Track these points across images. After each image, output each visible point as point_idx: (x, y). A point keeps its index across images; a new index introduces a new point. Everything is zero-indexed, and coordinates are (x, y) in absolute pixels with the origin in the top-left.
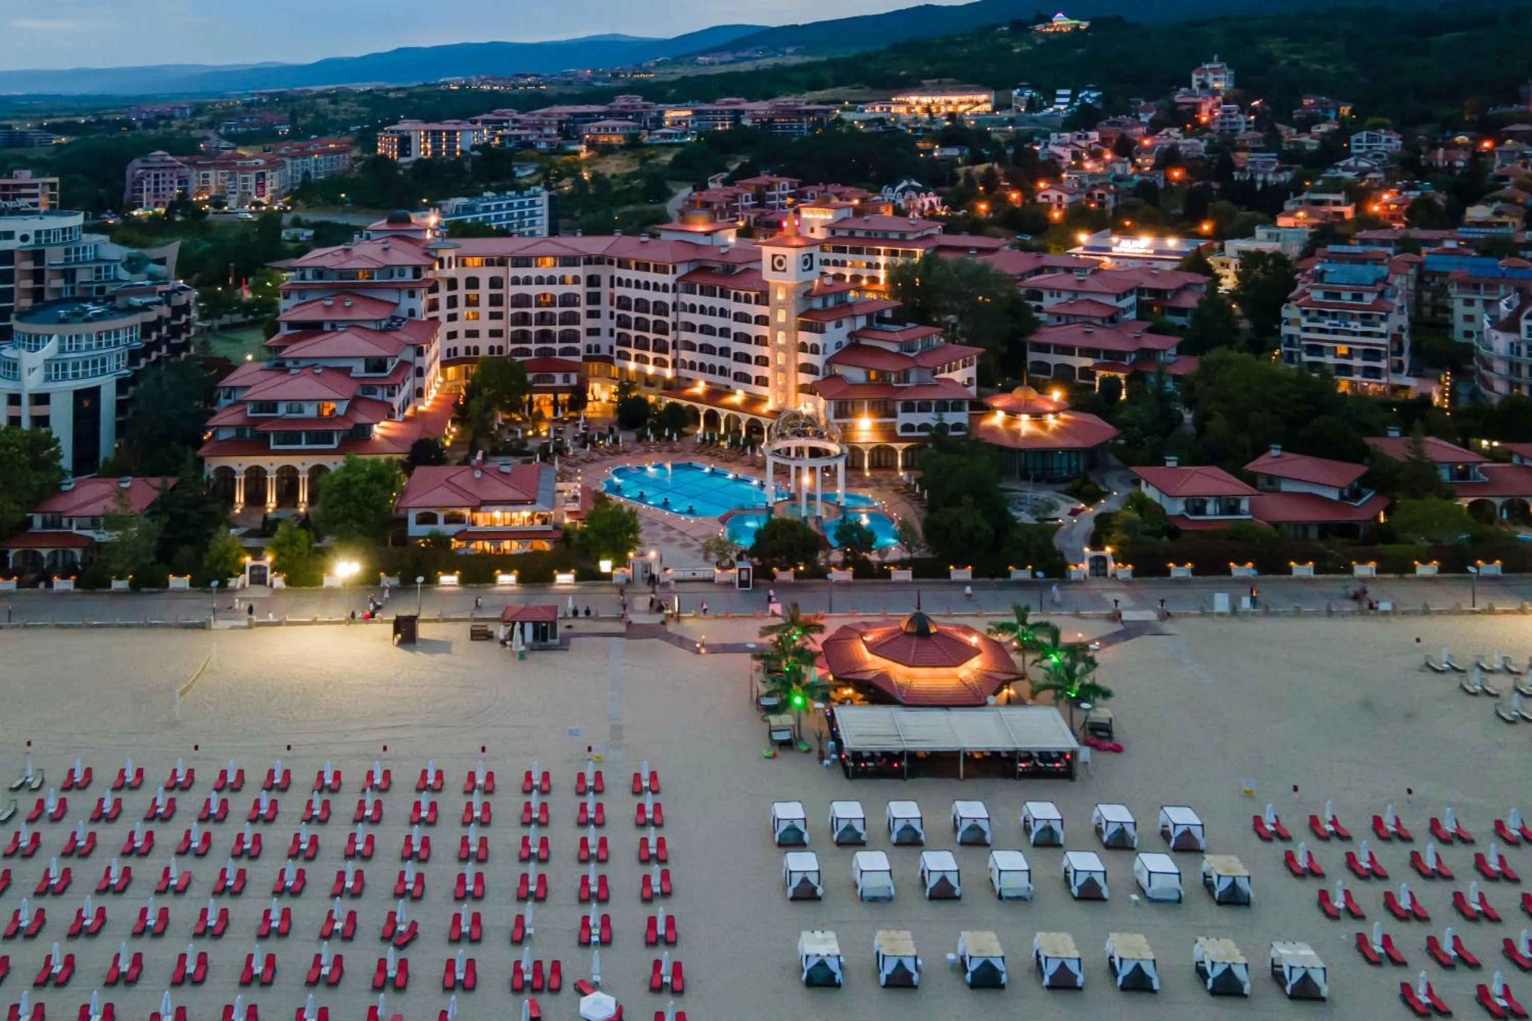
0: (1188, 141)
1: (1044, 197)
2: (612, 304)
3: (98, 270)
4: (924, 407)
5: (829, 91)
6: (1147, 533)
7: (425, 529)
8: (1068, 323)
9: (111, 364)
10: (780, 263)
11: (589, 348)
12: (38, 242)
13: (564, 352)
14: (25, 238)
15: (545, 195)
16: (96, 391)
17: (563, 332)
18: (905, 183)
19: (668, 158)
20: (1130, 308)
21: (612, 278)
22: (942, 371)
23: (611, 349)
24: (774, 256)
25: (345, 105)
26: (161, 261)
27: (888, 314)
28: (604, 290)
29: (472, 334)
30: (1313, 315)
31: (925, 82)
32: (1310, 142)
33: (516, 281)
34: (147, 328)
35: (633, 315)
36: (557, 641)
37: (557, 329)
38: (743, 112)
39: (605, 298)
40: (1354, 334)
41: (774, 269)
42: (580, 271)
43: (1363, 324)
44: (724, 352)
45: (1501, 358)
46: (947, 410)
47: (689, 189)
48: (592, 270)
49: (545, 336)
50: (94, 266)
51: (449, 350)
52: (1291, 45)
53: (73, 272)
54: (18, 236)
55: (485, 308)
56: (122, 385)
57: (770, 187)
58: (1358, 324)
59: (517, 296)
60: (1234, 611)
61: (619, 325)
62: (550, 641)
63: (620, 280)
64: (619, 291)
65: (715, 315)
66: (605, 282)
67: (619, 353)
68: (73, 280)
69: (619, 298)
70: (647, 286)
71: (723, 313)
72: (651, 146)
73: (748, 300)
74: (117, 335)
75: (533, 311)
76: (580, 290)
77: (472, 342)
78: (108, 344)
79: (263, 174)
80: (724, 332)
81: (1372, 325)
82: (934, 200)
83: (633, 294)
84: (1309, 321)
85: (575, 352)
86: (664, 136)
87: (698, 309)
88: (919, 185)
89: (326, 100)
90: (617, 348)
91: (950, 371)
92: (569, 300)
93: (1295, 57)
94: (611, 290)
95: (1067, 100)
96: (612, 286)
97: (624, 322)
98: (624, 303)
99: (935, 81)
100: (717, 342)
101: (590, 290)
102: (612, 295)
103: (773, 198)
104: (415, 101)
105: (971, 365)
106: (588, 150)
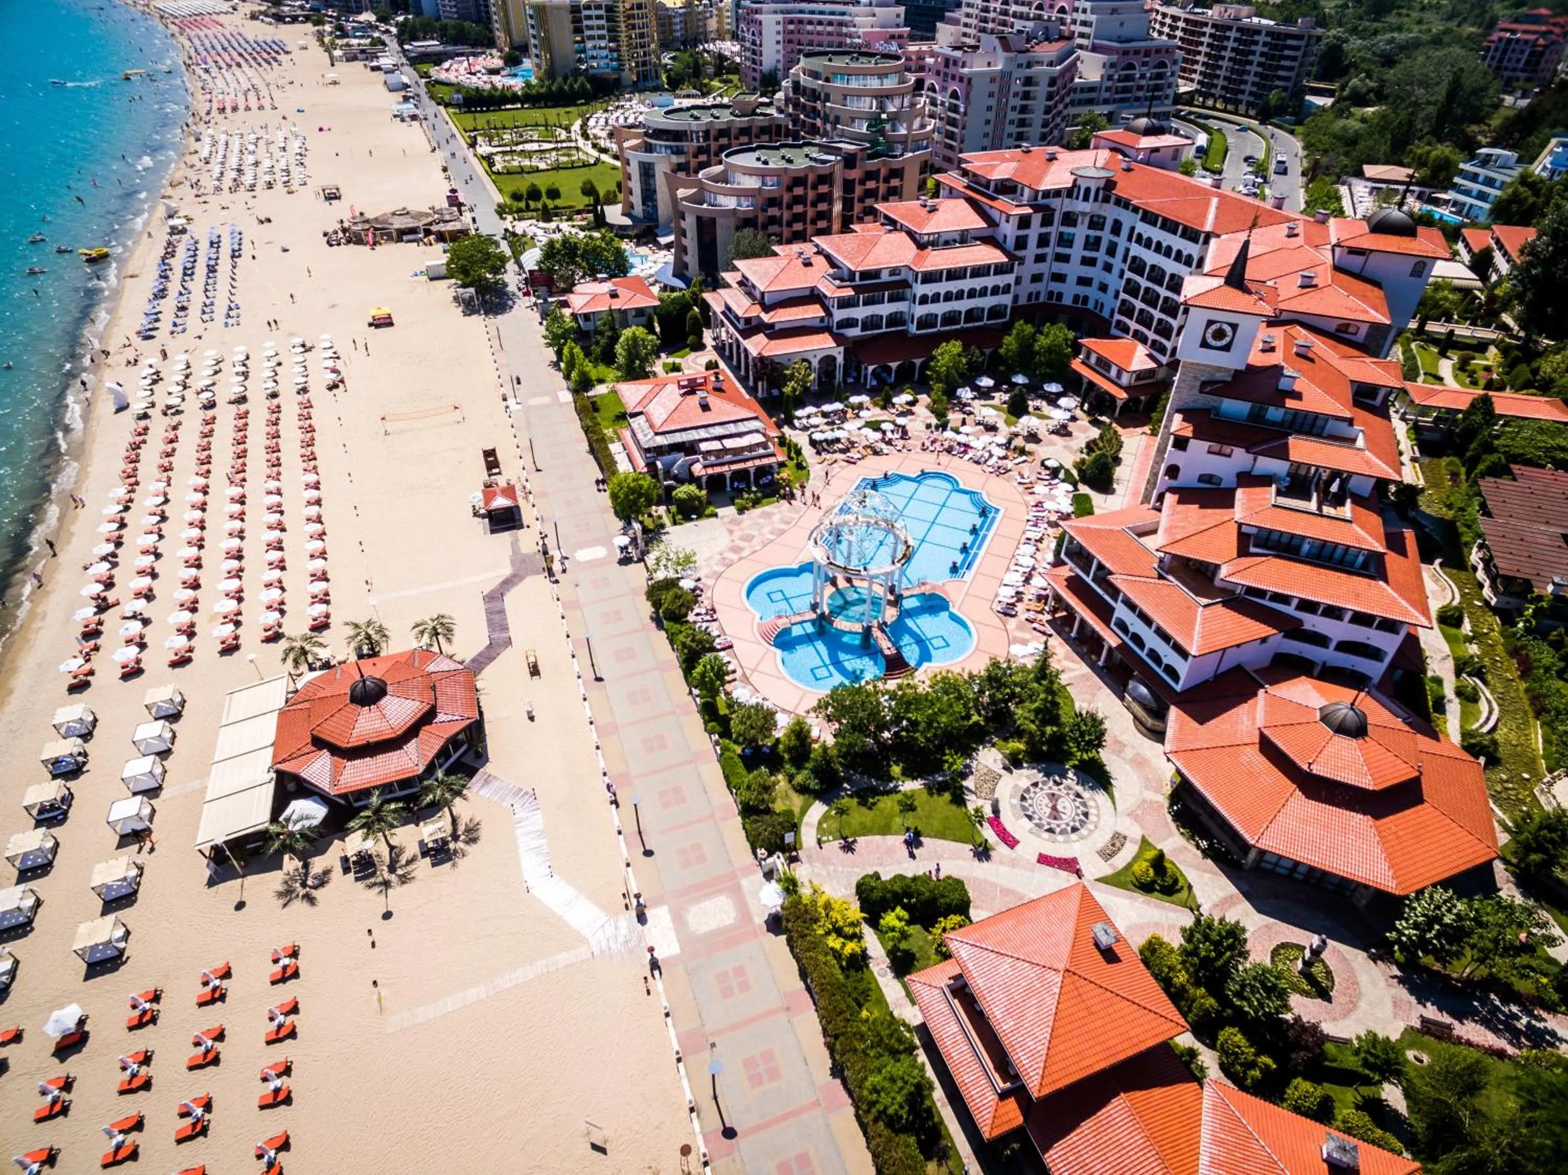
2: (1125, 260)
17: (1159, 322)
21: (1133, 230)
28: (1123, 242)
33: (1139, 239)
35: (1144, 283)
37: (1157, 314)
39: (1121, 253)
42: (1196, 252)
63: (1140, 235)
64: (1136, 250)
66: (1126, 232)
69: (1134, 258)
70: (1168, 252)
83: (1151, 258)
94: (1128, 244)
96: (1130, 239)
98: (1137, 265)
102: (1127, 250)
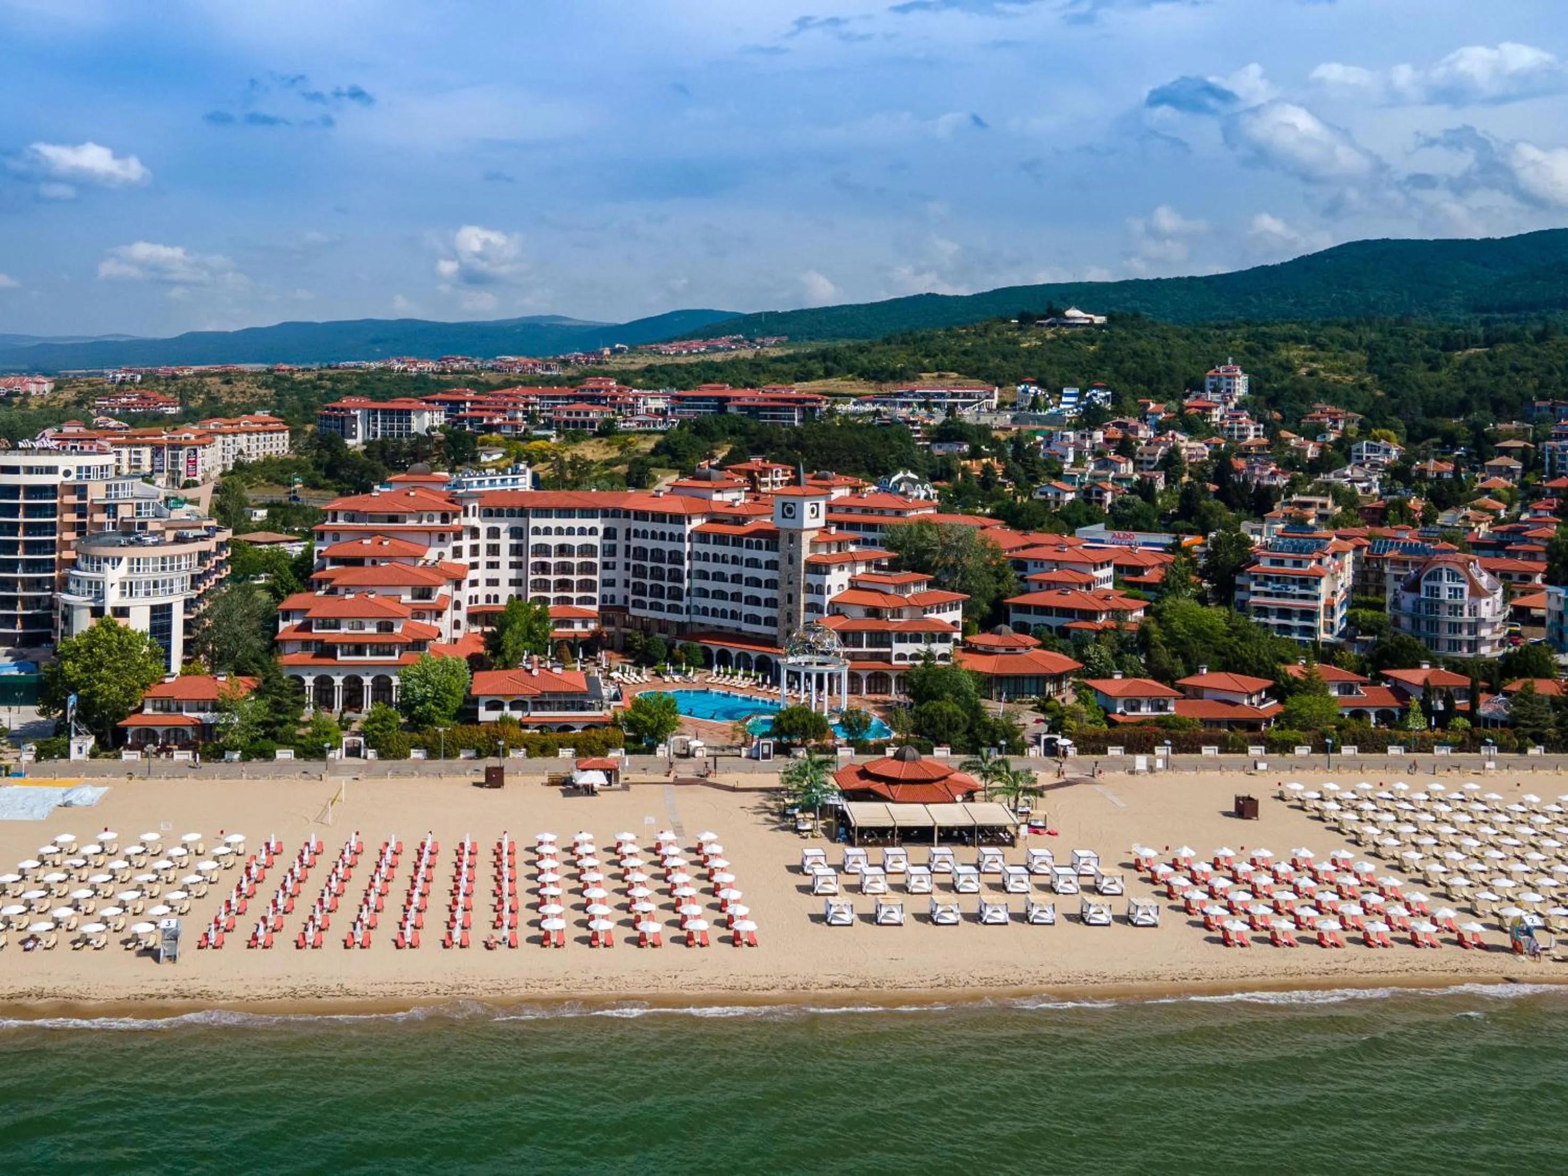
0: (1192, 445)
1: (1041, 493)
2: (627, 555)
3: (139, 506)
4: (916, 638)
5: (820, 382)
6: (1090, 722)
7: (494, 716)
8: (1049, 589)
9: (177, 586)
10: (790, 511)
11: (604, 599)
12: (79, 477)
13: (581, 601)
14: (67, 473)
15: (529, 472)
16: (169, 607)
17: (580, 582)
18: (900, 475)
19: (648, 445)
20: (1107, 580)
21: (628, 531)
22: (931, 612)
23: (626, 598)
24: (784, 504)
25: (241, 386)
26: (196, 502)
27: (885, 563)
28: (620, 542)
29: (493, 582)
30: (1261, 579)
31: (923, 375)
32: (1311, 451)
33: (536, 531)
34: (203, 556)
35: (648, 564)
36: (619, 786)
37: (575, 578)
38: (728, 399)
39: (621, 551)
40: (1293, 597)
41: (784, 516)
42: (599, 524)
43: (1301, 588)
44: (736, 597)
45: (1406, 615)
46: (934, 642)
47: (677, 476)
48: (612, 522)
49: (564, 585)
50: (135, 502)
51: (471, 598)
52: (1313, 353)
53: (115, 506)
54: (61, 471)
55: (505, 558)
56: (189, 604)
57: (764, 472)
58: (1297, 588)
59: (537, 545)
60: (1151, 769)
61: (635, 575)
62: (614, 786)
63: (636, 532)
64: (635, 542)
65: (727, 562)
66: (621, 534)
67: (634, 602)
68: (115, 516)
69: (635, 549)
70: (663, 536)
71: (735, 560)
72: (628, 433)
73: (759, 547)
74: (179, 560)
75: (553, 560)
76: (596, 540)
77: (493, 591)
78: (172, 568)
79: (195, 451)
80: (736, 578)
81: (1309, 588)
82: (932, 491)
83: (650, 544)
84: (1257, 585)
85: (592, 601)
86: (640, 423)
87: (711, 558)
88: (916, 477)
89: (216, 380)
90: (632, 597)
91: (938, 612)
92: (588, 550)
93: (1315, 365)
94: (627, 543)
95: (1073, 399)
96: (628, 537)
97: (639, 572)
98: (641, 553)
99: (936, 374)
100: (729, 588)
101: (607, 542)
102: (628, 547)
103: (766, 484)
104: (328, 384)
105: (957, 608)
106: (558, 436)
